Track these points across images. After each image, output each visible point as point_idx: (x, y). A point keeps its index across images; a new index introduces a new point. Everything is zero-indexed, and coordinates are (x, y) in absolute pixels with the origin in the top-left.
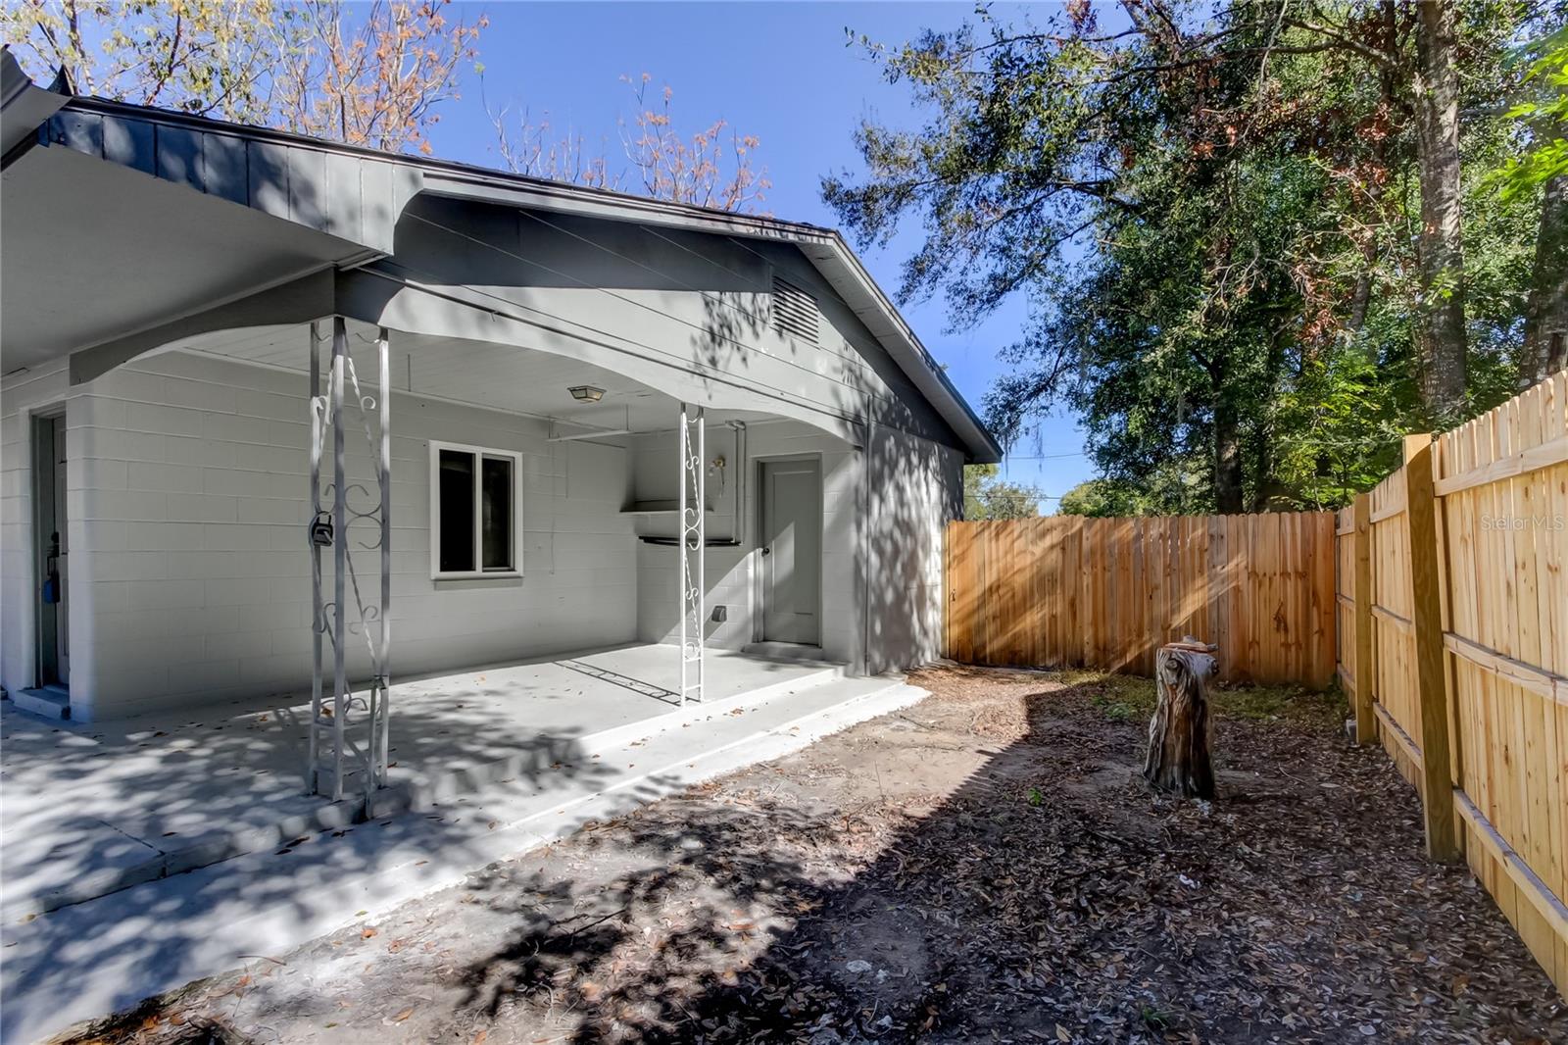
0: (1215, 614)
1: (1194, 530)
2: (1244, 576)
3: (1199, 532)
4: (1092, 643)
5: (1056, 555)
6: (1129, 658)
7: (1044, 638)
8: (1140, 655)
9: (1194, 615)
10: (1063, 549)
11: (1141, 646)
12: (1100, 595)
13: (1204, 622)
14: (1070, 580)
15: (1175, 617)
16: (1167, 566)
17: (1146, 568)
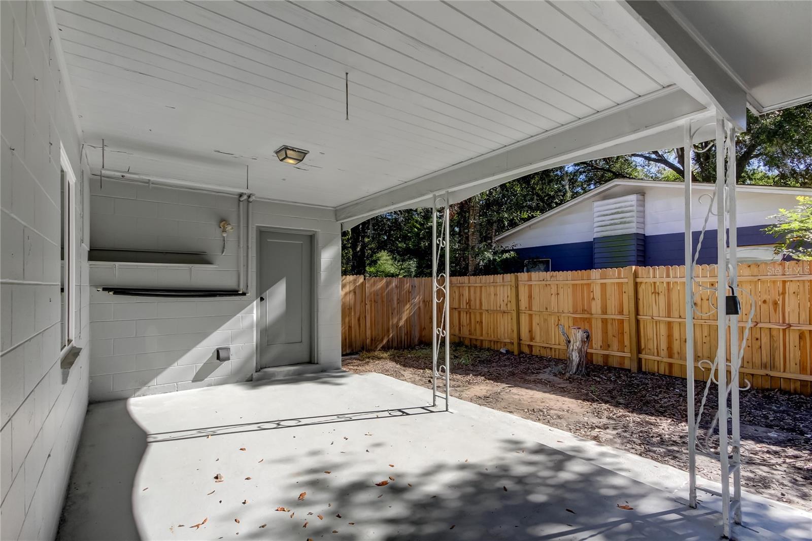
0: (413, 318)
1: (407, 283)
2: (421, 303)
3: (408, 284)
4: (370, 338)
5: (351, 296)
6: (385, 342)
7: (346, 339)
8: (388, 340)
9: (407, 320)
10: (355, 292)
11: (388, 336)
12: (373, 315)
13: (410, 322)
14: (358, 308)
15: (401, 321)
16: (398, 299)
17: (390, 301)
